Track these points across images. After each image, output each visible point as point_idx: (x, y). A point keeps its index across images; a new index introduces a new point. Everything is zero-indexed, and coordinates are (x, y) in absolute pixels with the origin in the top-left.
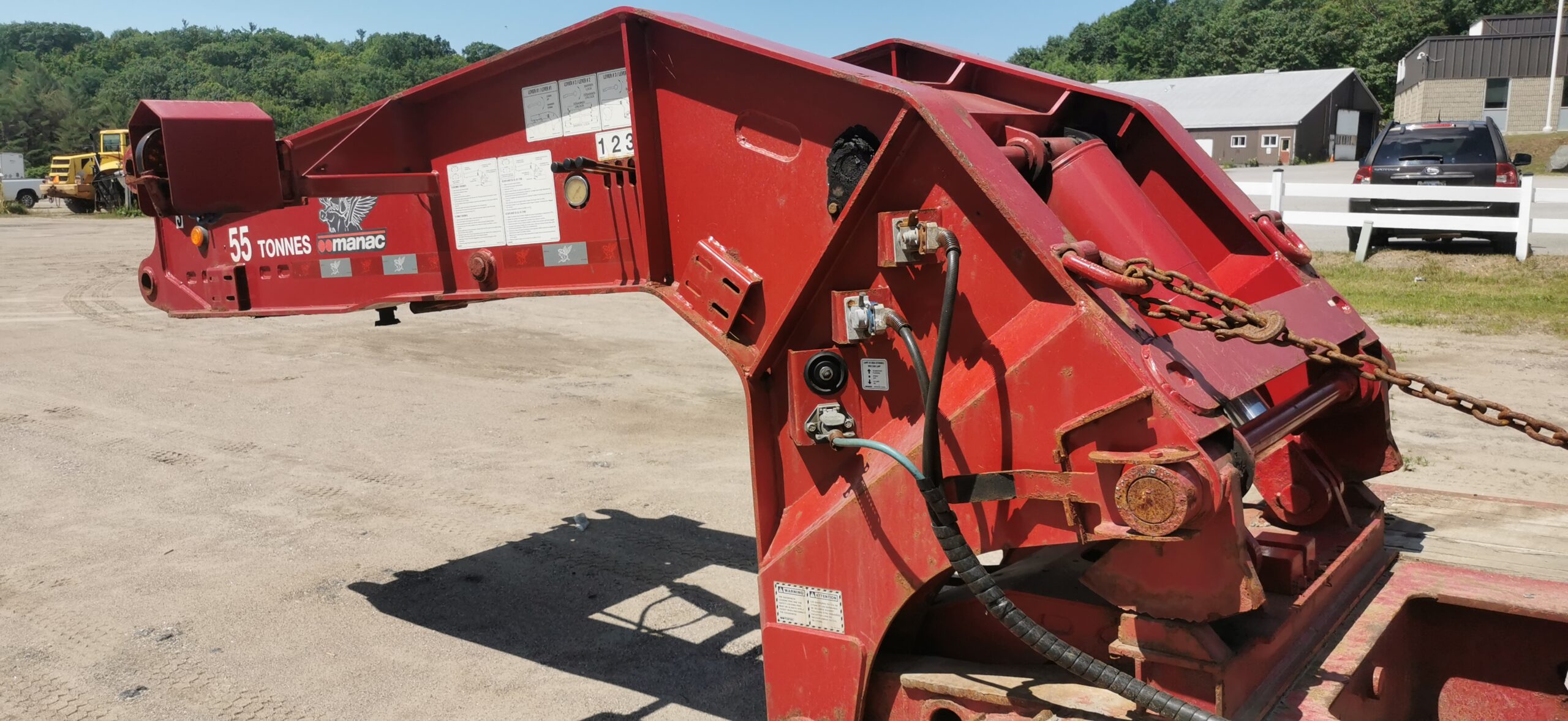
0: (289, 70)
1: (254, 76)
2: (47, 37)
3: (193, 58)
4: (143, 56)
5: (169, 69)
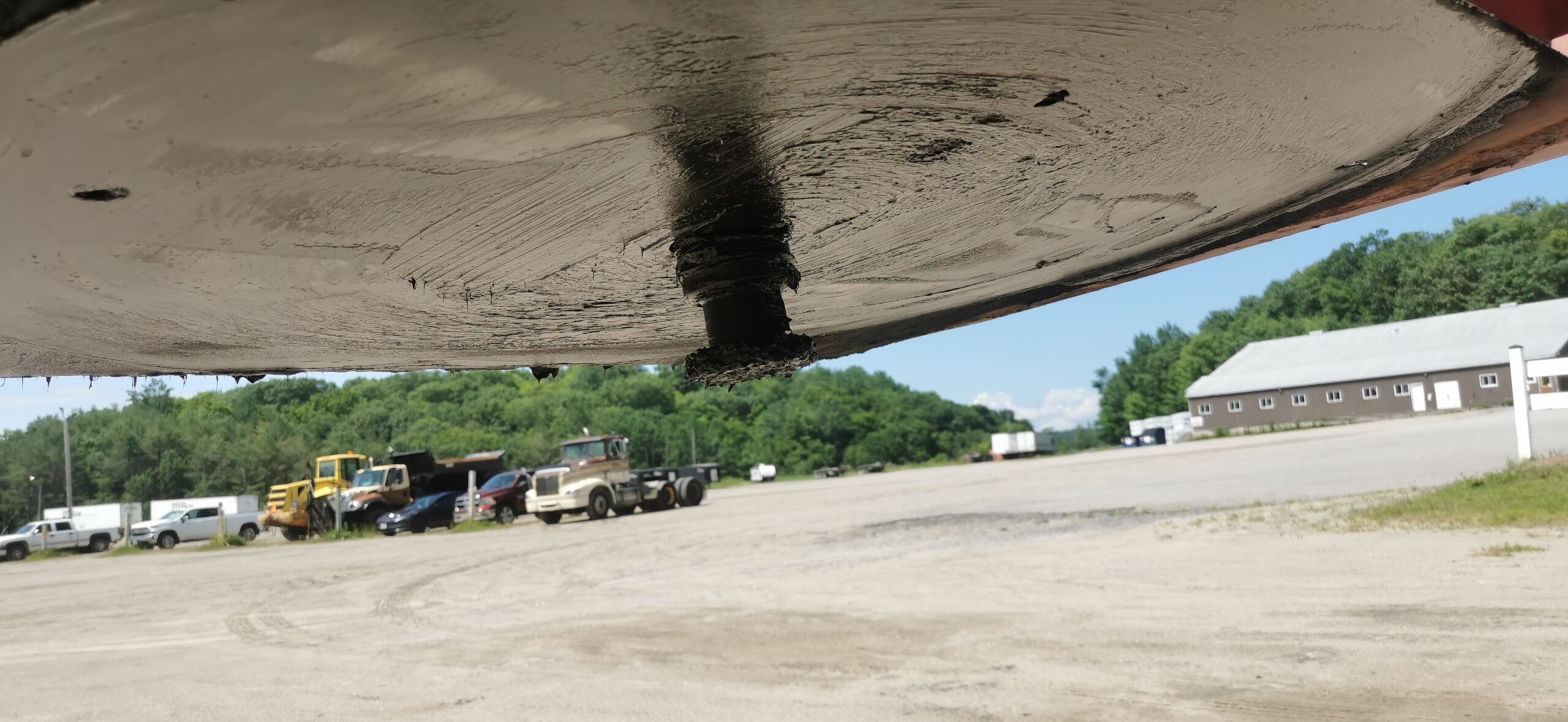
0: (498, 401)
1: (466, 409)
2: (289, 391)
3: (413, 398)
4: (369, 399)
5: (391, 409)
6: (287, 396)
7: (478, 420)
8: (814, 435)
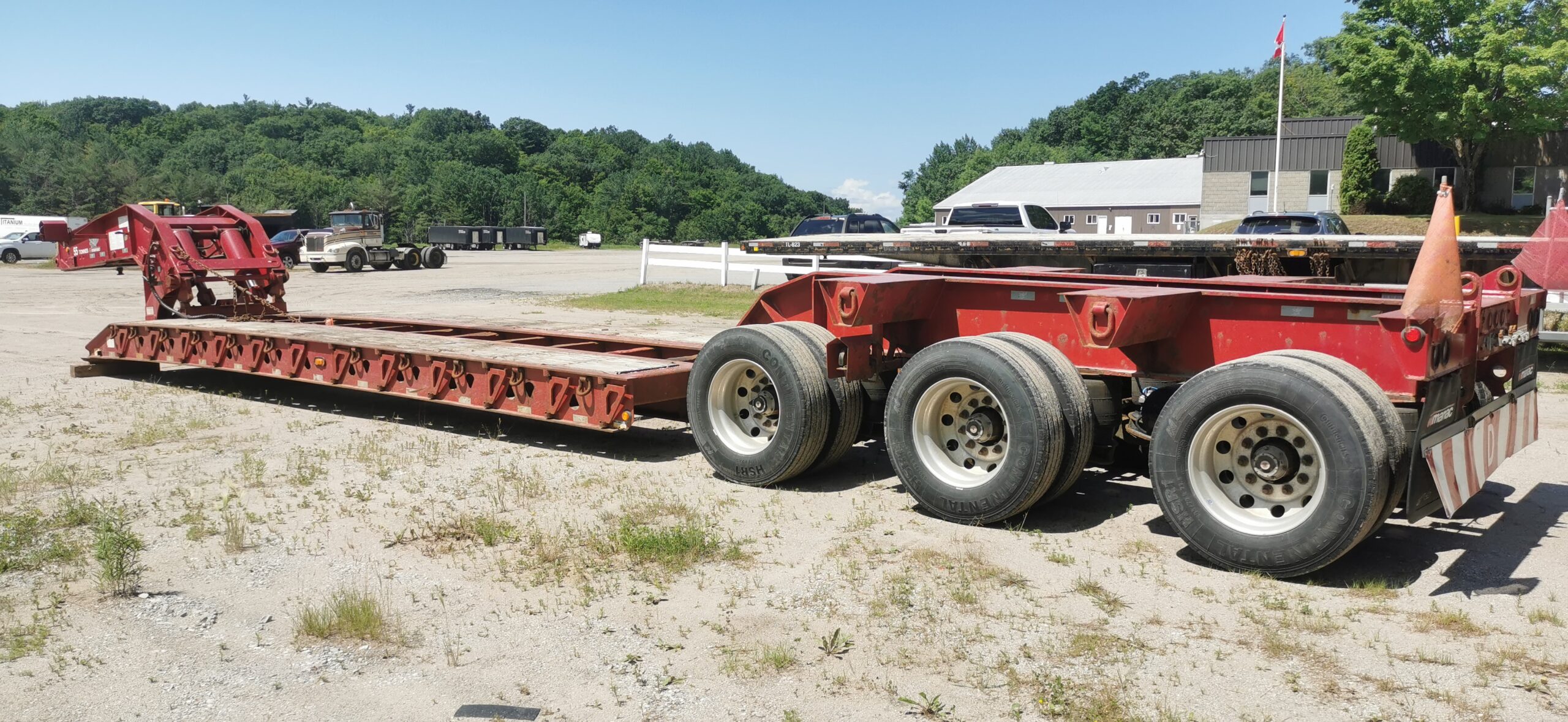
0: (338, 143)
1: (306, 148)
2: (118, 111)
3: (251, 130)
4: (204, 128)
5: (227, 141)
6: (117, 116)
7: (316, 160)
8: (650, 208)
